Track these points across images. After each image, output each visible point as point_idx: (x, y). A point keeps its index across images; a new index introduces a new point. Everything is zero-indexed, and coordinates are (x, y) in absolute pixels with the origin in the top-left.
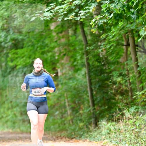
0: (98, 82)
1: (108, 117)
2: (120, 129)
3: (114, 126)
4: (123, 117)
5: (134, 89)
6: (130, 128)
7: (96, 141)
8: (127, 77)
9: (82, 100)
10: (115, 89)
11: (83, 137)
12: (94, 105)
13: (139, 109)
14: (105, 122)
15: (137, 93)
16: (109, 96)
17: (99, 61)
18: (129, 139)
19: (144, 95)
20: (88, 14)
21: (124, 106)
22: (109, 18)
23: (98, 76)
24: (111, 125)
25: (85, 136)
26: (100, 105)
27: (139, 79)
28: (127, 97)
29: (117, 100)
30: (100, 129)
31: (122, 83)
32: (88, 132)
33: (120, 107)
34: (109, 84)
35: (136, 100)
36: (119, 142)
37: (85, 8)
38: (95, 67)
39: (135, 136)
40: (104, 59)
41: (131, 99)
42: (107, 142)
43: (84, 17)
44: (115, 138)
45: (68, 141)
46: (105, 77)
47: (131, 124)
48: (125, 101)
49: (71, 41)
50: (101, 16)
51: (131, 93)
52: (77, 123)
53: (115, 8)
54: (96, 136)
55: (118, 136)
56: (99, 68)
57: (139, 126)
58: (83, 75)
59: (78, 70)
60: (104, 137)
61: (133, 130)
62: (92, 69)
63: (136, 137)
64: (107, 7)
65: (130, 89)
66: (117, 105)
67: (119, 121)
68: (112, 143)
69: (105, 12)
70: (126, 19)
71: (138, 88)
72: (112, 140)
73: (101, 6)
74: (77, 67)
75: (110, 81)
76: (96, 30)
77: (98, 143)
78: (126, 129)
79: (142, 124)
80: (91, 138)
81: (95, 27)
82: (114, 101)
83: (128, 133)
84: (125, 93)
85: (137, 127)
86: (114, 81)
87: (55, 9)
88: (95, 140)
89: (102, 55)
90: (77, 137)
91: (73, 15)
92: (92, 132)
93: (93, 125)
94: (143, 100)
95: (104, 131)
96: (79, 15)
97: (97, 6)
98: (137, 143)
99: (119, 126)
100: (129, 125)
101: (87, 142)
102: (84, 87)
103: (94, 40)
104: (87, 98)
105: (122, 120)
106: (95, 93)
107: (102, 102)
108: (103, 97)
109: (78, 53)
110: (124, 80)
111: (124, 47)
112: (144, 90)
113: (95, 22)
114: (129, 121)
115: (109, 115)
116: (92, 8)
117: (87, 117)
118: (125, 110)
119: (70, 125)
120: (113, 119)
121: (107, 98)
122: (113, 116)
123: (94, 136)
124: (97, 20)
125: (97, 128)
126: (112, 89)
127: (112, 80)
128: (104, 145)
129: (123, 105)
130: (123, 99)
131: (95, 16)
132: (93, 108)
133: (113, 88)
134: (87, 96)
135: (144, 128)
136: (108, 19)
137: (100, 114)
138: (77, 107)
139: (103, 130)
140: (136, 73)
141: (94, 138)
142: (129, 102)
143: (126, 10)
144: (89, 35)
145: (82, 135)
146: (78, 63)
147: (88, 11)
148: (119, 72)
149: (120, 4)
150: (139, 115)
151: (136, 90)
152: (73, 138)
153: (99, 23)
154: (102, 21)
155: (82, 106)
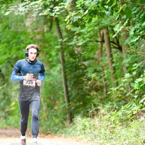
0: (73, 78)
1: (83, 113)
2: (95, 125)
3: (89, 122)
4: (98, 113)
5: (109, 85)
6: (105, 124)
7: (71, 137)
8: (102, 73)
9: (58, 96)
10: (90, 85)
11: (58, 132)
12: (69, 101)
13: (113, 104)
14: (80, 118)
15: (112, 89)
16: (84, 92)
17: (74, 57)
18: (104, 134)
19: (119, 90)
20: (63, 11)
21: (99, 102)
22: (83, 14)
23: (73, 72)
24: (86, 121)
25: (60, 132)
26: (75, 101)
27: (114, 75)
28: (102, 93)
29: (92, 96)
30: (75, 125)
31: (97, 79)
32: (63, 128)
33: (95, 103)
34: (84, 80)
35: (111, 96)
36: (94, 138)
37: (60, 4)
38: (70, 64)
39: (110, 131)
40: (79, 55)
41: (106, 95)
42: (82, 138)
43: (59, 13)
44: (90, 133)
45: (43, 137)
46: (81, 73)
47: (105, 120)
48: (100, 97)
49: (46, 37)
50: (76, 12)
51: (106, 89)
52: (52, 119)
53: (90, 4)
54: (71, 132)
55: (93, 132)
56: (74, 65)
57: (113, 122)
58: (58, 71)
59: (54, 66)
60: (79, 133)
61: (107, 126)
62: (67, 65)
63: (111, 133)
64: (82, 4)
65: (104, 85)
66: (92, 101)
67: (94, 117)
68: (87, 138)
69: (80, 8)
70: (100, 15)
71: (112, 83)
72: (87, 136)
73: (76, 2)
74: (52, 64)
75: (85, 77)
76: (71, 27)
77: (73, 138)
78: (101, 125)
79: (117, 120)
80: (66, 134)
81: (70, 23)
82: (89, 97)
83: (103, 129)
84: (100, 89)
85: (112, 123)
86: (89, 77)
87: (30, 5)
88: (70, 135)
89: (77, 51)
90: (52, 132)
91: (48, 11)
92: (67, 128)
93: (68, 121)
94: (117, 96)
95: (79, 127)
96: (53, 11)
97: (72, 2)
98: (112, 138)
99: (94, 122)
100: (104, 121)
101: (62, 138)
102: (59, 83)
103: (70, 36)
104: (62, 94)
105: (96, 116)
106: (69, 89)
107: (77, 97)
108: (78, 94)
109: (53, 49)
110: (99, 76)
111: (99, 43)
112: (119, 86)
113: (69, 19)
114: (104, 117)
115: (84, 111)
116: (67, 4)
117: (63, 113)
118: (100, 106)
119: (45, 121)
120: (87, 115)
121: (82, 94)
122: (88, 112)
123: (69, 131)
124: (72, 17)
125: (72, 123)
126: (87, 86)
127: (87, 76)
128: (80, 140)
129: (98, 100)
130: (98, 95)
131: (70, 13)
132: (68, 104)
133: (88, 84)
134: (63, 93)
135: (118, 124)
136: (83, 16)
137: (75, 109)
138: (52, 103)
139: (78, 125)
140: (111, 69)
141: (69, 133)
142: (104, 98)
143: (100, 6)
144: (64, 31)
145: (57, 131)
146: (53, 59)
147: (62, 7)
148: (94, 68)
149: (94, 1)
150: (114, 111)
151: (111, 86)
152: (48, 134)
153: (74, 19)
154: (77, 18)
155: (57, 102)
